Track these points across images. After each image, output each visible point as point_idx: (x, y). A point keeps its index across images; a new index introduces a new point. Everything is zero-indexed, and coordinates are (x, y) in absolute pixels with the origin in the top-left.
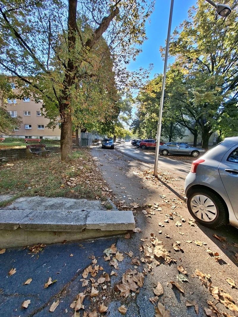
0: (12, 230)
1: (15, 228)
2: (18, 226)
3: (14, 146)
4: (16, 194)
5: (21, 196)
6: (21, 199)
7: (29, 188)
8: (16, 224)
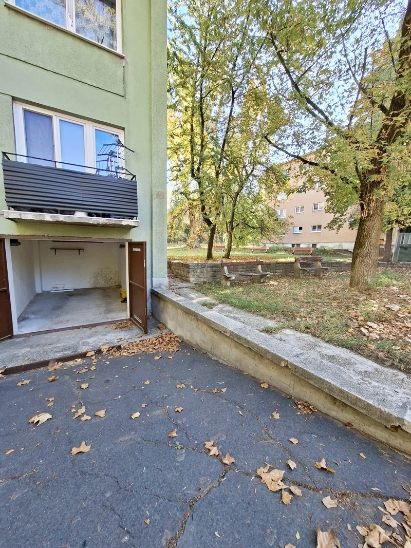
0: (278, 365)
1: (283, 364)
2: (286, 363)
3: (279, 257)
4: (282, 322)
5: (288, 327)
6: (288, 331)
7: (298, 319)
8: (284, 360)
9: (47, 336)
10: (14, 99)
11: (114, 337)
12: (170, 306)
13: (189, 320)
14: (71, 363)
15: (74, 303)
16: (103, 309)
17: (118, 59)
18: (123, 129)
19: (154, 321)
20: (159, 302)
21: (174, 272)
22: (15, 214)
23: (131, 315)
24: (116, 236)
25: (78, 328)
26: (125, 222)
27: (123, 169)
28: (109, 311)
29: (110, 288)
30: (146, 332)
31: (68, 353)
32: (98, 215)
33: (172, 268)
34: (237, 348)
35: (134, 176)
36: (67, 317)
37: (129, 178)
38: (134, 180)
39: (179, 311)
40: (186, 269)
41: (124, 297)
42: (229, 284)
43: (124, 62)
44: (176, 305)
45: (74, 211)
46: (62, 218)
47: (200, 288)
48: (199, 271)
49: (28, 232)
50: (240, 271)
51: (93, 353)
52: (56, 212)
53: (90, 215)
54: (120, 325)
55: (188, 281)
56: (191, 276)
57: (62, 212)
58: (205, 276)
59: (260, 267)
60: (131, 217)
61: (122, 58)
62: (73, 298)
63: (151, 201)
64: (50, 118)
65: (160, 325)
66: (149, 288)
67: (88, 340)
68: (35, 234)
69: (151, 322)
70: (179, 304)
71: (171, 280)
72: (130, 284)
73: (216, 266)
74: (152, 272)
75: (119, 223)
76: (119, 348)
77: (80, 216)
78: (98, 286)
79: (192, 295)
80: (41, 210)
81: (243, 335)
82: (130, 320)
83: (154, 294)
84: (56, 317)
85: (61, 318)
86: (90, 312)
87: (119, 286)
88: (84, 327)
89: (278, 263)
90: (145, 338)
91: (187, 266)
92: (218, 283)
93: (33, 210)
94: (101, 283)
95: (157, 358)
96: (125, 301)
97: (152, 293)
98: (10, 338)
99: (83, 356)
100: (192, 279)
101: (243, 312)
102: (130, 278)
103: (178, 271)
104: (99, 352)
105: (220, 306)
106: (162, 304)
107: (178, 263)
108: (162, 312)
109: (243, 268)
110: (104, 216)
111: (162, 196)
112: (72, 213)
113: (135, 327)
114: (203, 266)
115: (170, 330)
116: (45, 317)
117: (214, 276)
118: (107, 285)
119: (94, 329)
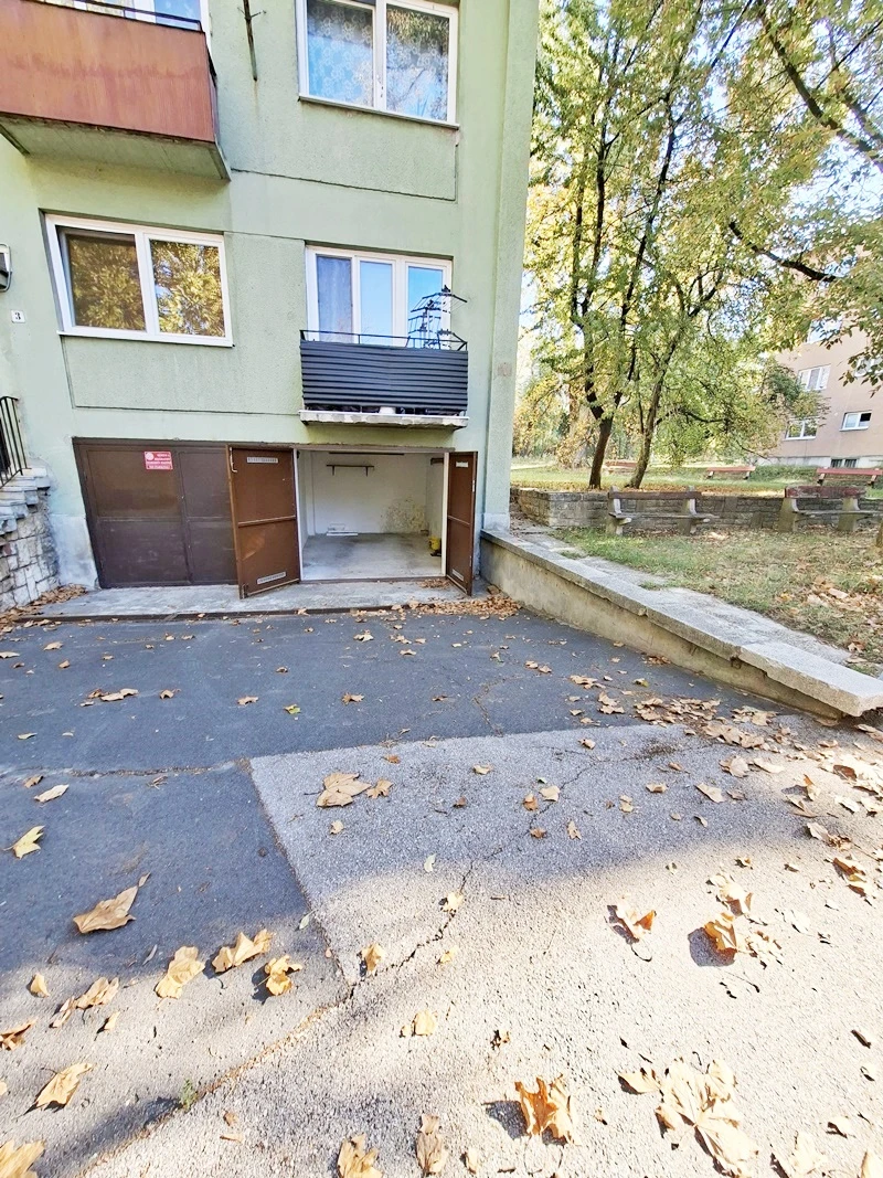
0: (637, 616)
2: (645, 611)
3: (760, 489)
4: (677, 581)
5: (683, 586)
6: (679, 590)
8: (643, 607)
9: (337, 585)
10: (307, 243)
11: (424, 595)
12: (508, 556)
13: (534, 572)
14: (375, 613)
15: (361, 551)
16: (404, 562)
17: (448, 134)
18: (451, 258)
19: (482, 583)
20: (492, 553)
21: (523, 508)
22: (311, 415)
23: (448, 571)
24: (430, 444)
25: (375, 580)
26: (447, 420)
27: (448, 333)
28: (413, 565)
29: (412, 534)
30: (470, 594)
31: (369, 605)
32: (409, 411)
33: (519, 501)
34: (593, 603)
35: (466, 343)
36: (358, 568)
37: (456, 346)
38: (463, 349)
39: (522, 562)
40: (544, 503)
41: (435, 547)
42: (619, 531)
43: (457, 134)
44: (518, 553)
45: (379, 407)
46: (365, 417)
47: (562, 534)
48: (566, 506)
49: (320, 439)
50: (651, 512)
51: (399, 607)
52: (358, 409)
53: (398, 411)
54: (432, 583)
55: (545, 524)
56: (552, 515)
57: (365, 410)
58: (578, 517)
59: (691, 504)
60: (457, 412)
61: (455, 129)
62: (358, 545)
63: (490, 381)
64: (349, 260)
65: (490, 588)
66: (477, 529)
67: (391, 595)
68: (326, 442)
69: (478, 582)
70: (521, 551)
71: (516, 521)
72: (448, 520)
73: (601, 499)
74: (484, 503)
75: (438, 422)
76: (432, 606)
77: (387, 414)
78: (393, 530)
79: (547, 544)
80: (340, 408)
81: (602, 584)
82: (446, 578)
83: (487, 540)
84: (344, 566)
85: (350, 568)
86: (387, 563)
87: (427, 533)
88: (382, 580)
89: (745, 499)
90: (466, 600)
91: (545, 497)
92: (601, 530)
93: (330, 408)
94: (398, 527)
95: (483, 618)
96: (438, 553)
97: (481, 538)
98: (298, 582)
99: (388, 608)
100: (552, 521)
101: (621, 567)
102: (450, 512)
103: (528, 505)
104: (406, 607)
105: (589, 558)
106: (497, 554)
107: (531, 492)
108: (496, 567)
109: (657, 505)
110: (419, 411)
111: (508, 371)
112: (376, 409)
113: (452, 588)
114: (575, 498)
115: (505, 594)
116: (329, 564)
117: (594, 517)
118: (408, 531)
119: (395, 584)
